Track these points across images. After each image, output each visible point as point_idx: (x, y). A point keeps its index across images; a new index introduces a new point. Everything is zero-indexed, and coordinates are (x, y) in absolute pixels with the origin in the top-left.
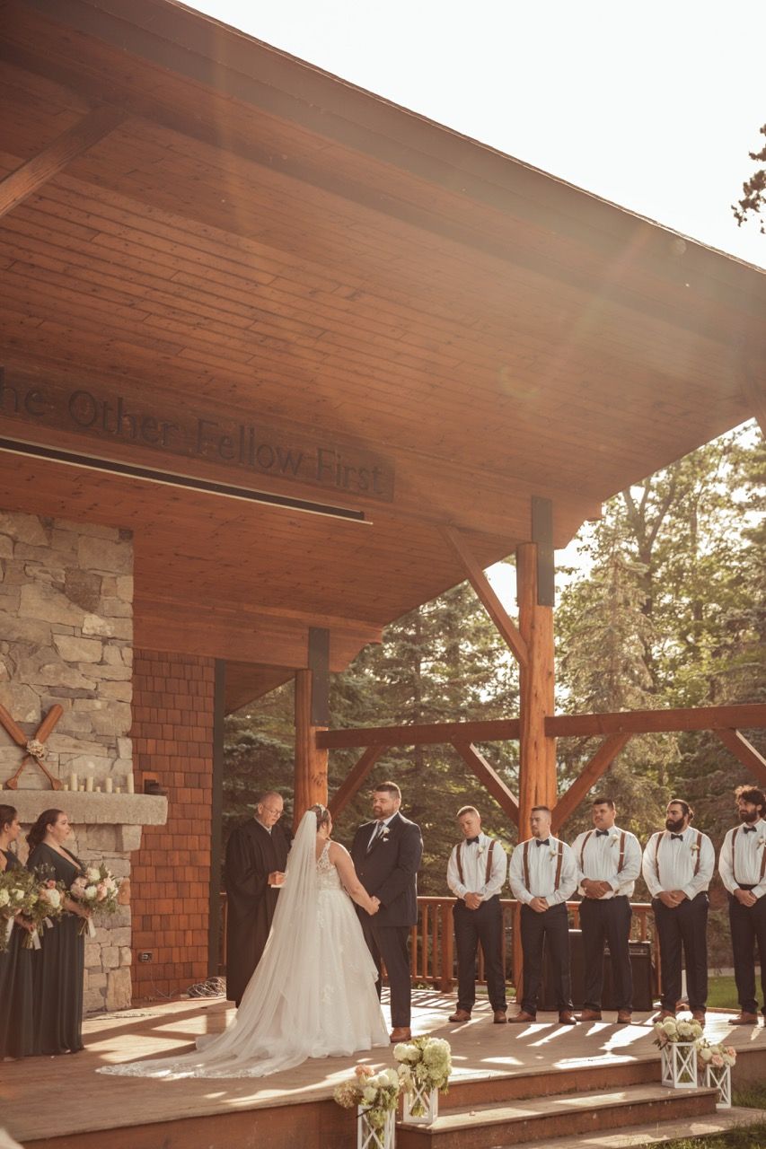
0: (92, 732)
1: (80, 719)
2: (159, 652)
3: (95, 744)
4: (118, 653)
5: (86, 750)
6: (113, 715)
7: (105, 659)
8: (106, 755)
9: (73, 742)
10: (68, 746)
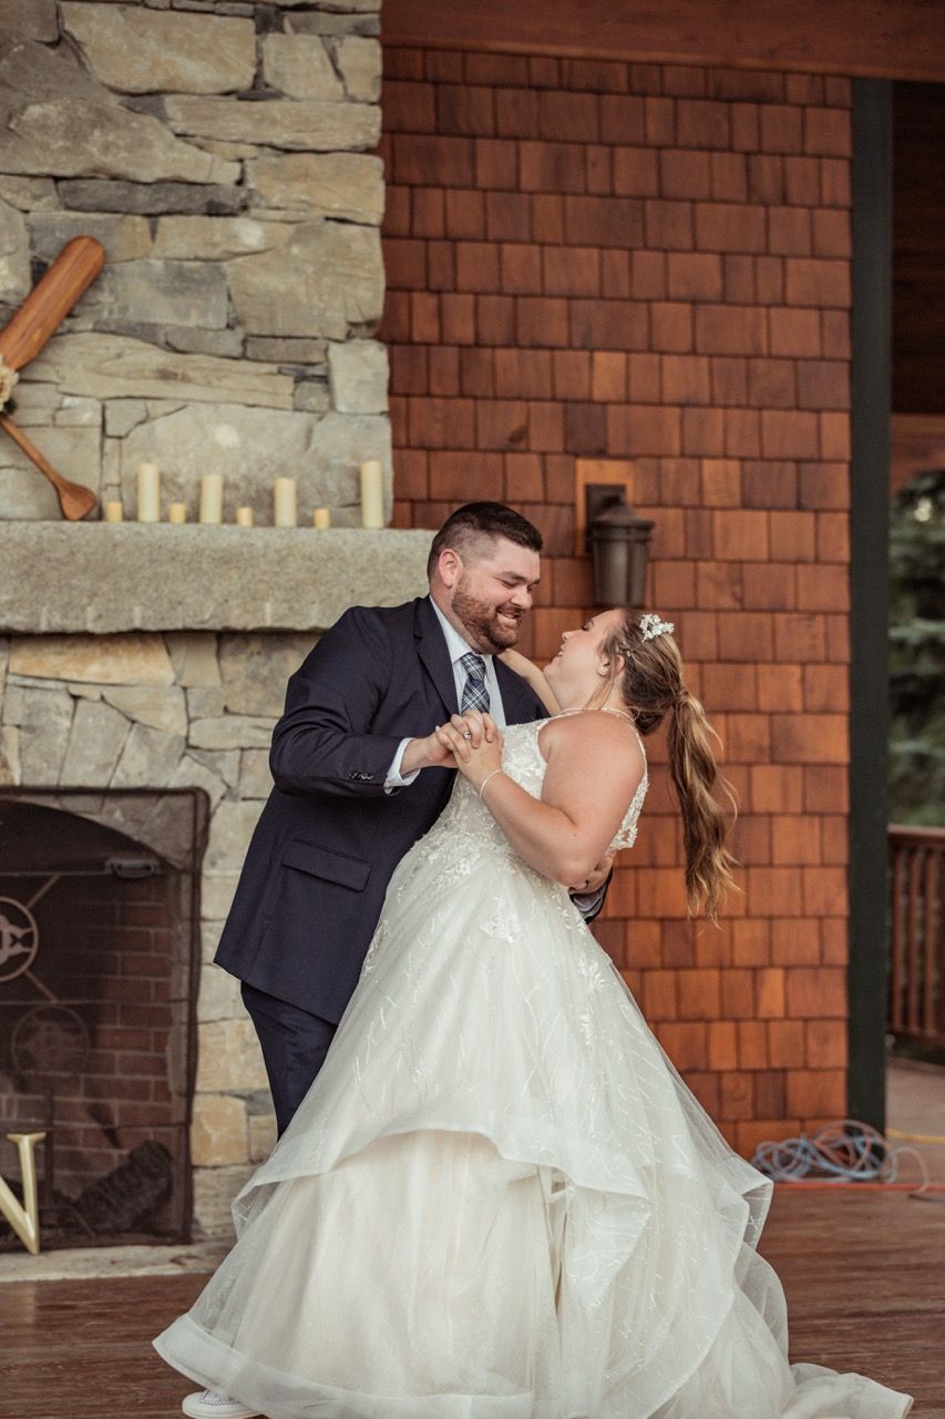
0: (229, 327)
1: (182, 280)
2: (630, 64)
3: (244, 364)
4: (319, 54)
5: (209, 384)
6: (310, 269)
7: (268, 77)
8: (288, 401)
9: (158, 358)
10: (136, 374)
